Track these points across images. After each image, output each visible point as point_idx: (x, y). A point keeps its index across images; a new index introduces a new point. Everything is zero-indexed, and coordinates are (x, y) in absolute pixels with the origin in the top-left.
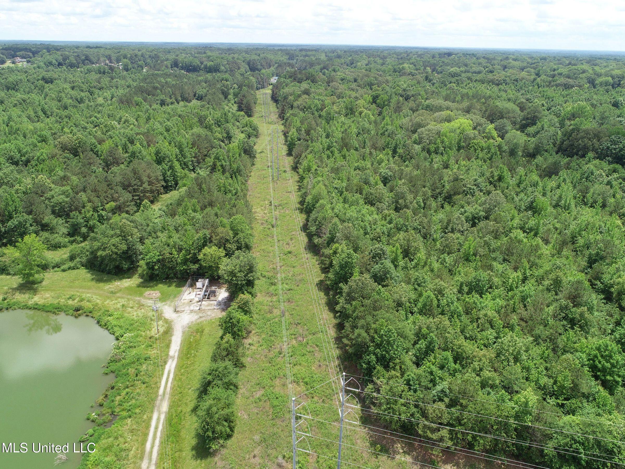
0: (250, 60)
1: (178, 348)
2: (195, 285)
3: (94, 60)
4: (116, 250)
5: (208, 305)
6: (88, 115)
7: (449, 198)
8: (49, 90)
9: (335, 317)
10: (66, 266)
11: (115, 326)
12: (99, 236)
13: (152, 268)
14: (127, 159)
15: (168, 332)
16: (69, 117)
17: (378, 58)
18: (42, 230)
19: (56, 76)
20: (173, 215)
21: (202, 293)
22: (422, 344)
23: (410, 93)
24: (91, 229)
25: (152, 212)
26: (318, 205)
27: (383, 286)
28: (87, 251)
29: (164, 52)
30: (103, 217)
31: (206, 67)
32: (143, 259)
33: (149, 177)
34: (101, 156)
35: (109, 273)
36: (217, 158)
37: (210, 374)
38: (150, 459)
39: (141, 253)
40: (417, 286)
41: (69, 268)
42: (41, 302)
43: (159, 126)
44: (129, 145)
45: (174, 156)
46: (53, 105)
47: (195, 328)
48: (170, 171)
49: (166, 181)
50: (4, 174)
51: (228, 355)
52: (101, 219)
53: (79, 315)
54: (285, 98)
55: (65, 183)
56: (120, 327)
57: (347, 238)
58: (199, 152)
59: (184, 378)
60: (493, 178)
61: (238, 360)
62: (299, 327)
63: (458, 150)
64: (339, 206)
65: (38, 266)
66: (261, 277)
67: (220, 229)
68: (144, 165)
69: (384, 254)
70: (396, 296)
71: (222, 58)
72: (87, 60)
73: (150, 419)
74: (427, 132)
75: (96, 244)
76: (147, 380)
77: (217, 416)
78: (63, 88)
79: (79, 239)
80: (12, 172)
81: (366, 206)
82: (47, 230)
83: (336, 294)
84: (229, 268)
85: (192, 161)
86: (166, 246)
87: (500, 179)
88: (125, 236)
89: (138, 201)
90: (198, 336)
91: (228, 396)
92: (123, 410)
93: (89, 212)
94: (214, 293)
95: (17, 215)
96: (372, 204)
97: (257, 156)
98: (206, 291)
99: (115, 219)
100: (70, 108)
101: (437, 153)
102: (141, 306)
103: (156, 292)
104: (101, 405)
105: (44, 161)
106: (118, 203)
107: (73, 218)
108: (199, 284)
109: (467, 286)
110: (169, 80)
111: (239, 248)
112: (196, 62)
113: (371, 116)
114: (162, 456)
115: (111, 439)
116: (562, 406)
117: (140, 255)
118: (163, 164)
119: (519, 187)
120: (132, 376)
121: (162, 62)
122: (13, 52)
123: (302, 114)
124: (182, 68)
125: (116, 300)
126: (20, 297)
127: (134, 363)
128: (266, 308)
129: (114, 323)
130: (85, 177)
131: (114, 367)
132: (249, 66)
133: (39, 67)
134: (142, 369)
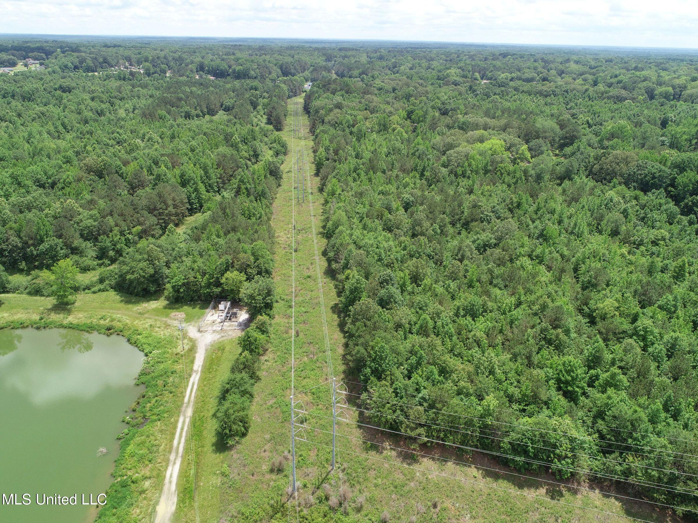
0: (282, 64)
1: (201, 364)
2: (218, 307)
3: (113, 63)
4: (144, 274)
5: (230, 326)
6: (110, 131)
7: (466, 225)
8: (68, 101)
9: (344, 337)
10: (96, 289)
11: (145, 344)
12: (127, 260)
13: (178, 291)
14: (152, 181)
15: (193, 349)
16: (91, 133)
17: (424, 61)
18: (72, 253)
19: (74, 85)
20: (197, 240)
21: (224, 315)
22: (413, 360)
23: (448, 107)
24: (119, 253)
25: (177, 236)
26: (337, 231)
27: (387, 309)
28: (116, 274)
29: (189, 52)
30: (129, 240)
31: (234, 71)
32: (169, 282)
33: (174, 200)
34: (126, 178)
35: (137, 295)
36: (242, 181)
37: (228, 383)
38: (177, 453)
39: (167, 277)
40: (418, 310)
41: (99, 291)
42: (75, 322)
43: (184, 147)
44: (154, 167)
45: (199, 178)
46: (72, 118)
47: (217, 347)
48: (195, 193)
49: (191, 204)
50: (33, 197)
51: (244, 368)
52: (128, 242)
53: (111, 334)
54: (317, 112)
55: (92, 207)
56: (149, 344)
57: (359, 264)
58: (224, 172)
59: (206, 389)
60: (512, 205)
61: (254, 373)
62: (311, 345)
63: (485, 174)
64: (357, 233)
65: (71, 288)
66: (279, 300)
67: (242, 255)
68: (169, 188)
69: (391, 280)
70: (397, 318)
71: (252, 61)
72: (106, 63)
73: (177, 421)
74: (455, 154)
75: (125, 268)
76: (174, 390)
77: (233, 416)
78: (82, 99)
79: (107, 262)
80: (40, 195)
81: (384, 233)
82: (76, 254)
83: (346, 316)
84: (249, 292)
85: (217, 182)
86: (190, 271)
87: (519, 205)
88: (152, 260)
89: (163, 225)
90: (219, 353)
91: (243, 402)
92: (153, 415)
93: (116, 236)
94: (235, 314)
95: (48, 239)
96: (390, 230)
97: (284, 176)
98: (228, 313)
99: (142, 244)
100: (91, 122)
101: (464, 177)
102: (167, 326)
103: (182, 313)
104: (134, 411)
105: (70, 183)
106: (144, 227)
107: (101, 242)
108: (221, 306)
109: (463, 310)
110: (194, 89)
111: (259, 273)
112: (224, 66)
113: (404, 134)
114: (187, 450)
115: (143, 438)
116: (524, 410)
117: (166, 278)
118: (188, 186)
119: (537, 214)
120: (160, 387)
121: (187, 65)
122: (24, 53)
123: (332, 131)
124: (209, 72)
125: (144, 320)
126: (55, 317)
127: (161, 376)
128: (282, 328)
129: (143, 341)
130: (111, 200)
131: (144, 379)
132: (282, 70)
133: (54, 72)
134: (169, 381)
